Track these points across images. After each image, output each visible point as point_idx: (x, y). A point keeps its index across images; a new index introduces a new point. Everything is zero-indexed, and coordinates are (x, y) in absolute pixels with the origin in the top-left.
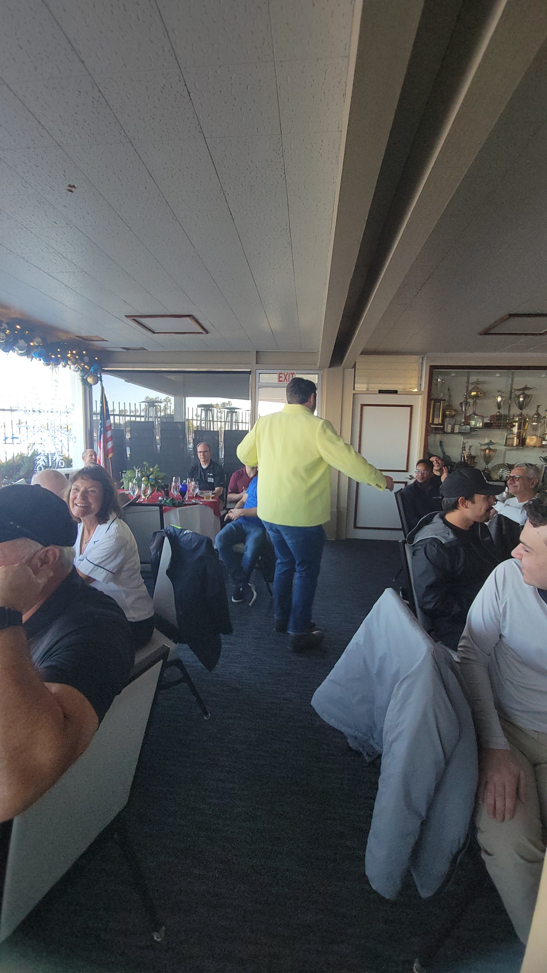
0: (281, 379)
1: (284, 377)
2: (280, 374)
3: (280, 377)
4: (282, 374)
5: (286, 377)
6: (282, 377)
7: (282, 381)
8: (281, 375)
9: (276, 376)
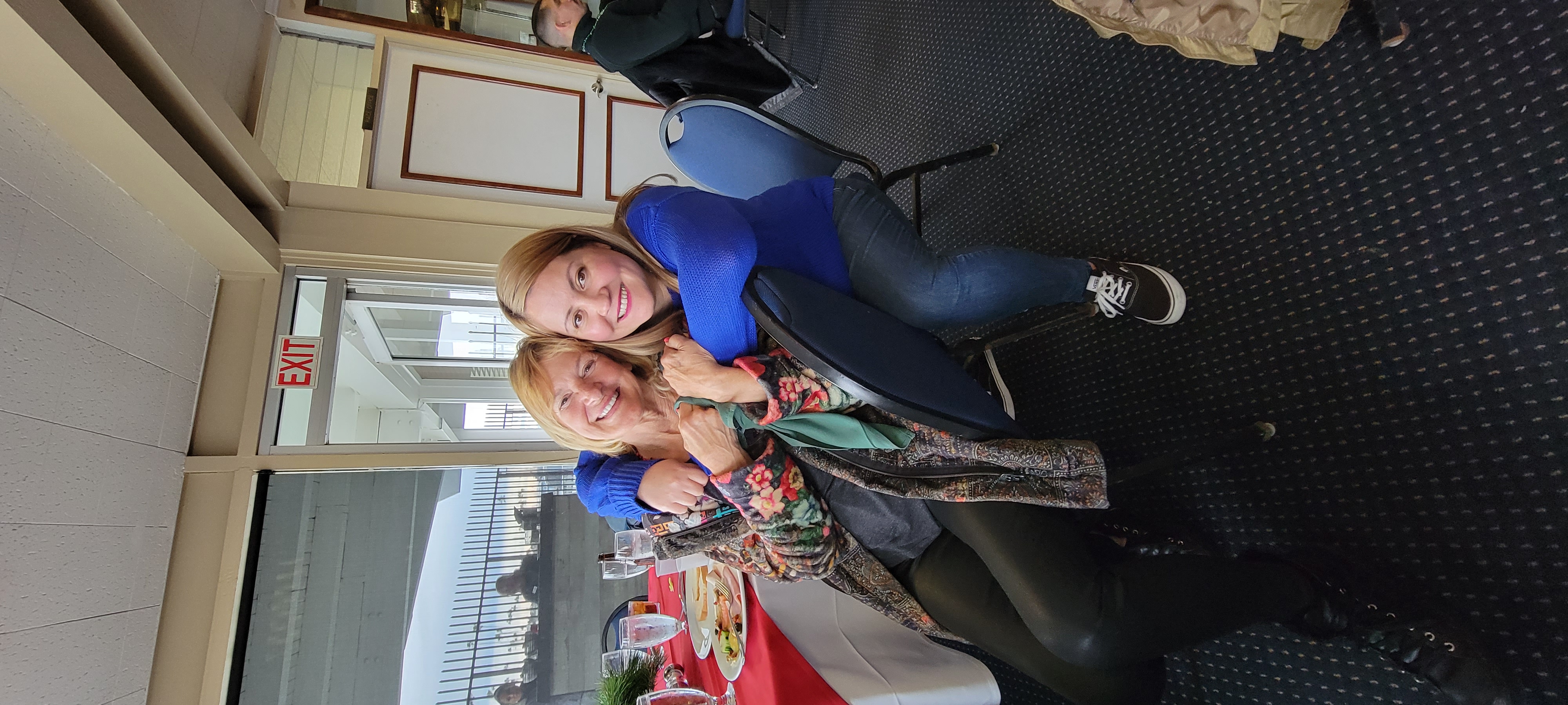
0: (301, 378)
1: (295, 370)
2: (282, 381)
3: (294, 382)
4: (282, 376)
5: (294, 365)
6: (294, 376)
7: (308, 377)
8: (288, 379)
9: (290, 391)
